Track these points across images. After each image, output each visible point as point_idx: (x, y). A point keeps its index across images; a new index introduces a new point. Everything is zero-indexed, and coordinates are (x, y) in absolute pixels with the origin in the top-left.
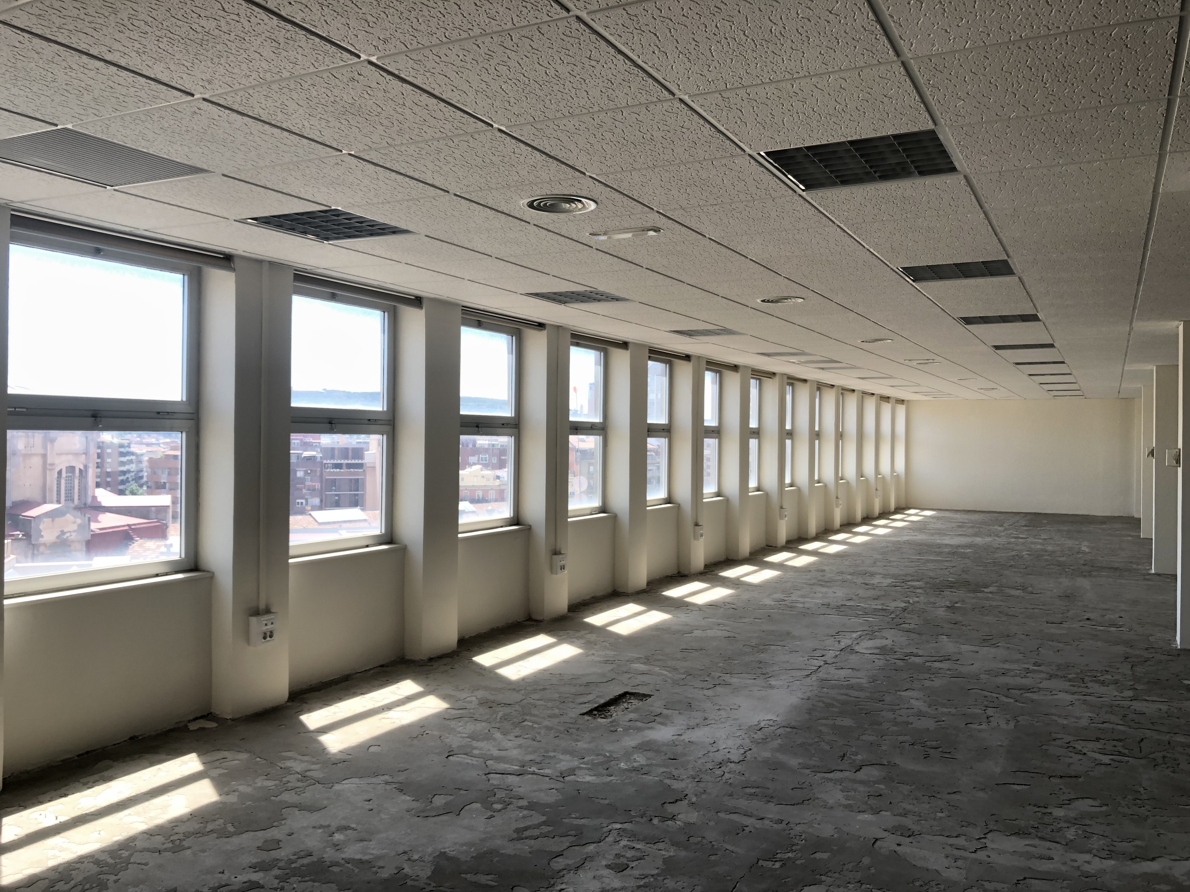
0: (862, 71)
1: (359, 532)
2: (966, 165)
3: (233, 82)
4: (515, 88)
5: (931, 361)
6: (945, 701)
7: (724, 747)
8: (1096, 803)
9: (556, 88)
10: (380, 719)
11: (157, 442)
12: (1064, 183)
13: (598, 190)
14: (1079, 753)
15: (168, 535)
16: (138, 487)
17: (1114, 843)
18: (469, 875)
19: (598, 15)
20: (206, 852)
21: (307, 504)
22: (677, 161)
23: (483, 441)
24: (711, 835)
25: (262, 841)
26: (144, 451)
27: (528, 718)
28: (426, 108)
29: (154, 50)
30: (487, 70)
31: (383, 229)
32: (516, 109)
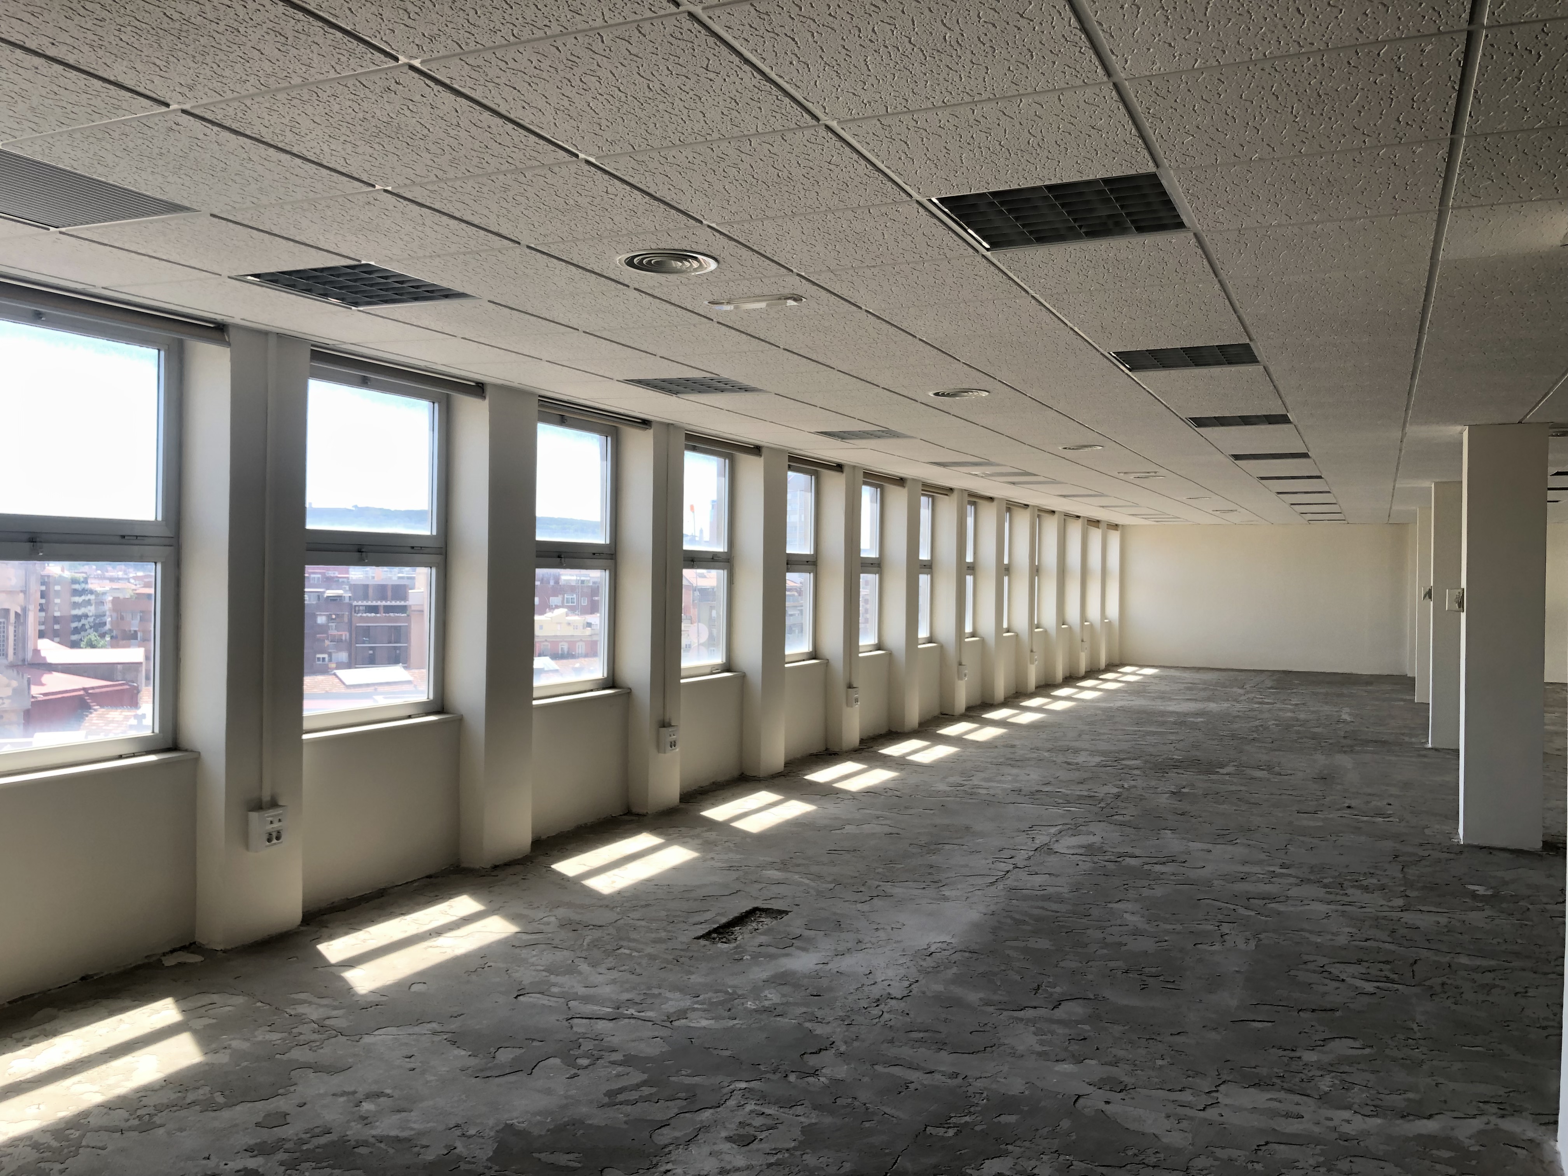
0: (1062, 94)
1: (399, 698)
2: (1196, 221)
3: (223, 89)
4: (608, 106)
5: (1153, 474)
6: (1167, 916)
7: (883, 978)
8: (1357, 1044)
9: (662, 107)
10: (426, 948)
11: (126, 576)
12: (1320, 246)
13: (719, 244)
14: (1336, 979)
15: (140, 702)
16: (98, 638)
17: (1380, 1096)
18: (544, 1154)
19: (718, 12)
20: (185, 1130)
21: (330, 660)
22: (823, 209)
23: (568, 576)
24: (864, 1096)
25: (263, 1115)
26: (107, 588)
27: (624, 943)
28: (488, 130)
29: (114, 43)
30: (570, 82)
31: (432, 292)
32: (608, 135)
